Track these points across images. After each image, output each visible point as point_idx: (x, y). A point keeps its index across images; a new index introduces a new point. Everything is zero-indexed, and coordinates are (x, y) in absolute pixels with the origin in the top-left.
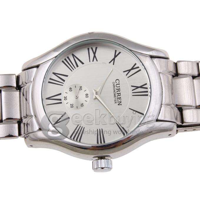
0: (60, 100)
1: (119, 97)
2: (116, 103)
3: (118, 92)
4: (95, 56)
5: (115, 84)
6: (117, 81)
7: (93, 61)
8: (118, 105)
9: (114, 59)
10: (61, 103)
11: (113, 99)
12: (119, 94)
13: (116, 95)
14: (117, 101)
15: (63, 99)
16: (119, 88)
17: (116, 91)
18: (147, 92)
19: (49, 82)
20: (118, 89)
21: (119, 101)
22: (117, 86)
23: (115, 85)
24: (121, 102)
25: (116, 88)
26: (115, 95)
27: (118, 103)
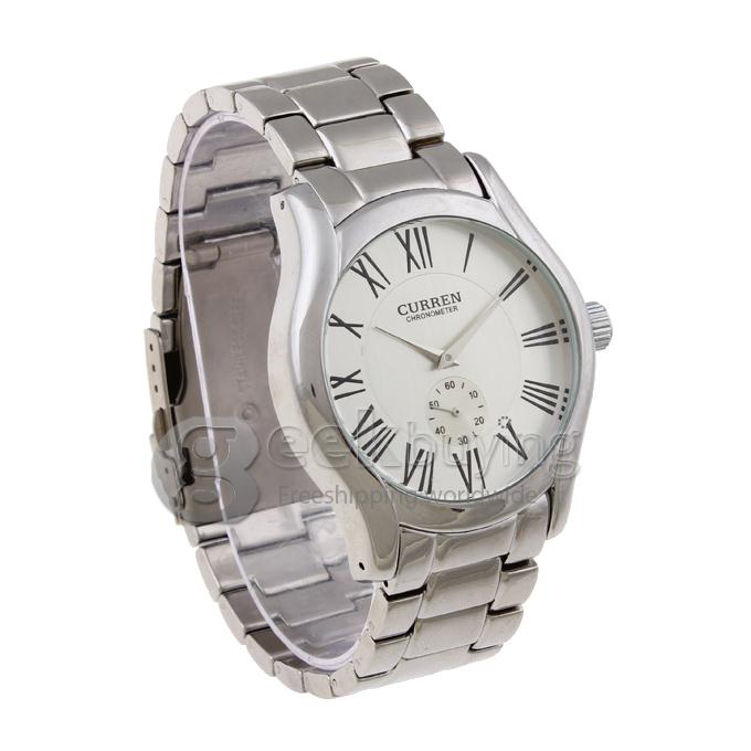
0: (469, 453)
1: (440, 302)
2: (455, 308)
3: (430, 305)
4: (349, 379)
5: (410, 314)
6: (403, 310)
7: (361, 382)
8: (459, 301)
9: (349, 327)
10: (476, 450)
11: (447, 315)
12: (435, 302)
13: (437, 308)
14: (452, 305)
15: (466, 448)
16: (419, 304)
17: (427, 311)
18: (416, 230)
19: (429, 491)
20: (422, 306)
21: (450, 299)
22: (414, 309)
23: (413, 315)
24: (452, 295)
25: (420, 312)
26: (437, 313)
27: (457, 303)
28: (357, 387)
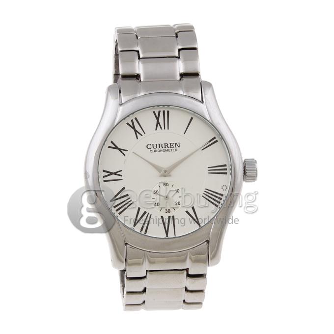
0: (169, 217)
1: (169, 146)
2: (176, 150)
3: (163, 146)
4: (115, 174)
5: (152, 149)
6: (149, 147)
7: (121, 176)
8: (179, 147)
9: (120, 150)
10: (173, 217)
11: (171, 153)
12: (166, 145)
13: (167, 148)
14: (175, 148)
16: (158, 145)
17: (161, 149)
18: (164, 112)
21: (174, 145)
22: (155, 147)
23: (154, 149)
24: (176, 144)
25: (157, 149)
26: (166, 150)
27: (177, 148)
28: (119, 177)
